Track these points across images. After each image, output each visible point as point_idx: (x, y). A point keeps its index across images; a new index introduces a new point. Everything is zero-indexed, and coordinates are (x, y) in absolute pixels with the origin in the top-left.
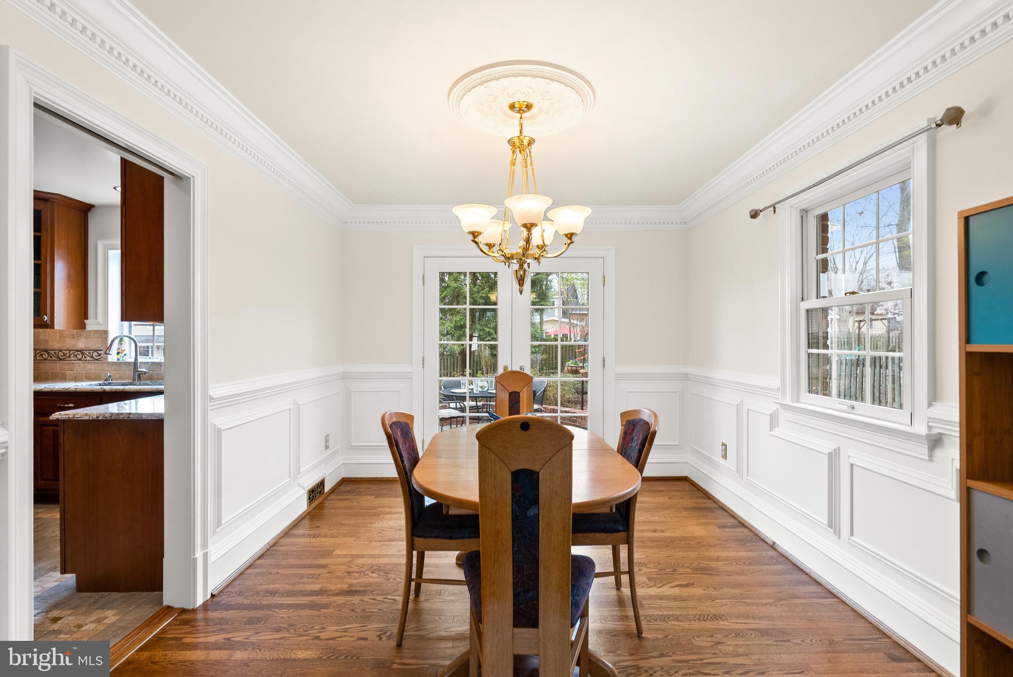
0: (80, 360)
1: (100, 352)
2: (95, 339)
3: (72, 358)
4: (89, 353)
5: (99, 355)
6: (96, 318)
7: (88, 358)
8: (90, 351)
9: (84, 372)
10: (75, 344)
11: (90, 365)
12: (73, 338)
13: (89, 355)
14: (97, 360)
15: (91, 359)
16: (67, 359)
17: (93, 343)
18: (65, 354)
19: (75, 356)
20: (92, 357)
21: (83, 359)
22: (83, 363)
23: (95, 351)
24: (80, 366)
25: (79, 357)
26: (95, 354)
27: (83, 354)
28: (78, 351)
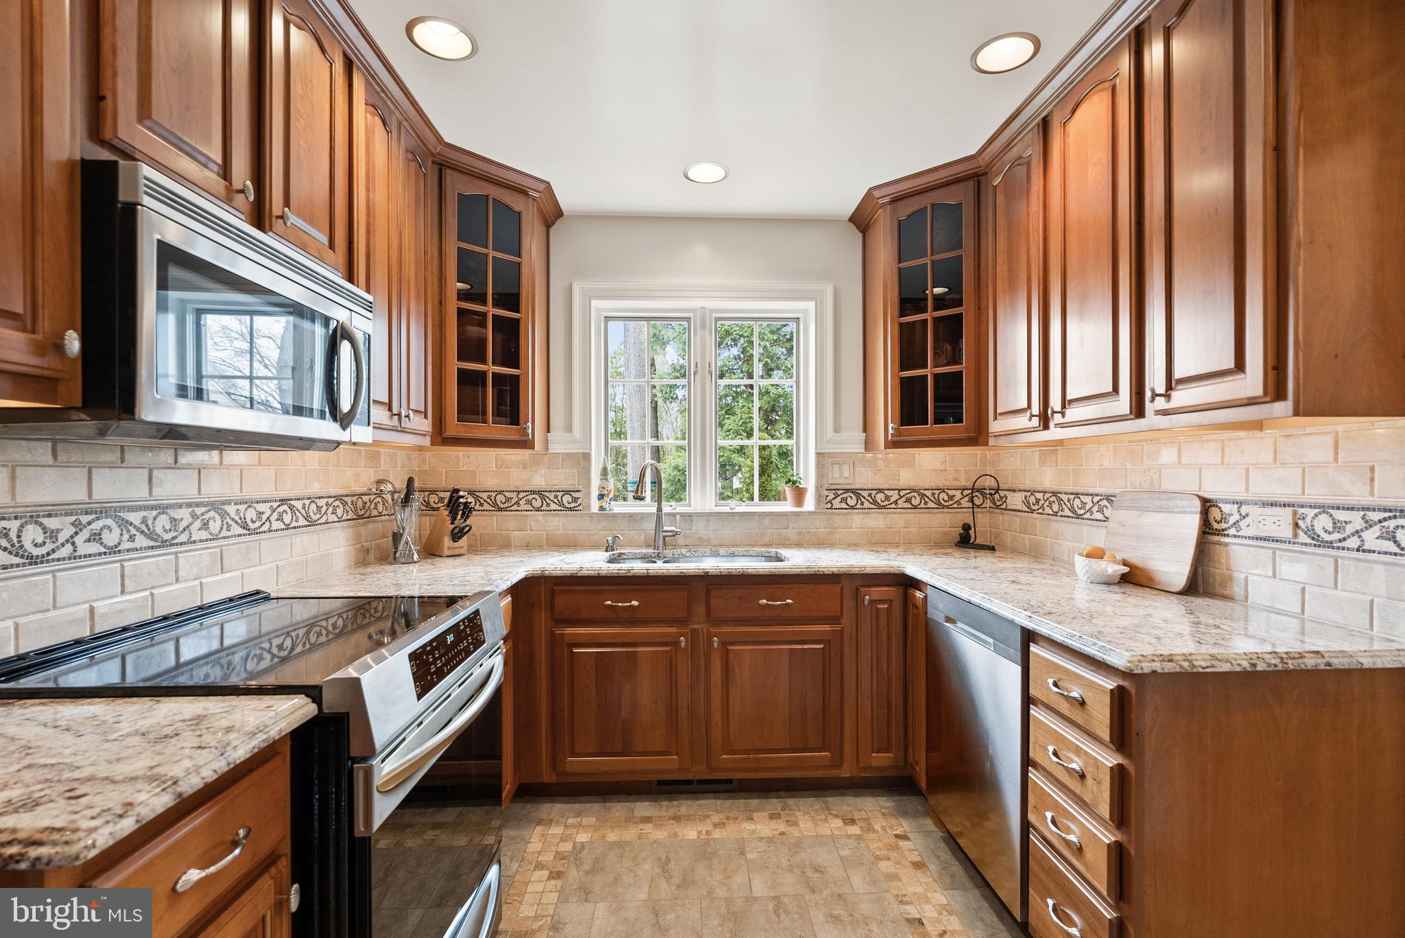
0: (538, 510)
1: (576, 495)
2: (567, 471)
3: (523, 506)
4: (556, 497)
5: (575, 500)
6: (569, 429)
7: (553, 506)
8: (558, 493)
9: (545, 533)
10: (529, 480)
11: (557, 519)
12: (524, 468)
13: (555, 500)
14: (570, 509)
15: (560, 508)
16: (512, 508)
17: (562, 478)
18: (508, 500)
19: (529, 502)
20: (561, 504)
21: (544, 507)
22: (544, 516)
23: (567, 492)
24: (537, 521)
25: (537, 504)
26: (567, 498)
27: (543, 498)
28: (533, 492)
